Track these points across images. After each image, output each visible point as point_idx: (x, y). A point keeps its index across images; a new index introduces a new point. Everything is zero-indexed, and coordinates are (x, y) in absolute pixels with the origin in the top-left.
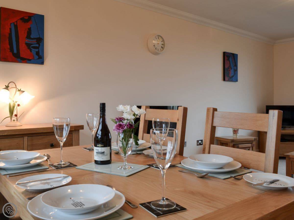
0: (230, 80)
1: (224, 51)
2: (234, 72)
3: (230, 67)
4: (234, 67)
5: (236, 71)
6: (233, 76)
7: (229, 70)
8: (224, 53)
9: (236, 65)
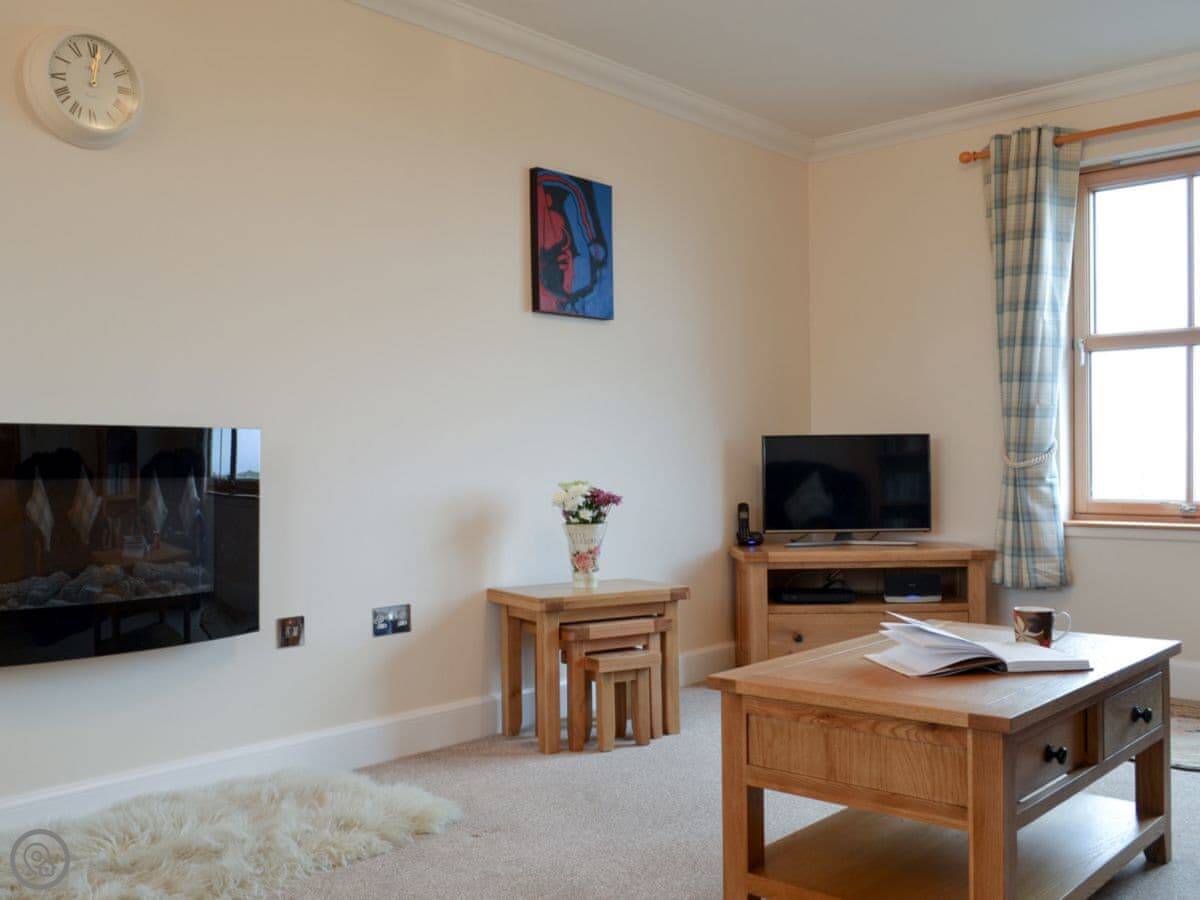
0: (569, 306)
1: (533, 166)
2: (593, 273)
3: (567, 246)
4: (592, 248)
5: (601, 265)
6: (584, 292)
7: (561, 258)
8: (535, 173)
9: (601, 237)
